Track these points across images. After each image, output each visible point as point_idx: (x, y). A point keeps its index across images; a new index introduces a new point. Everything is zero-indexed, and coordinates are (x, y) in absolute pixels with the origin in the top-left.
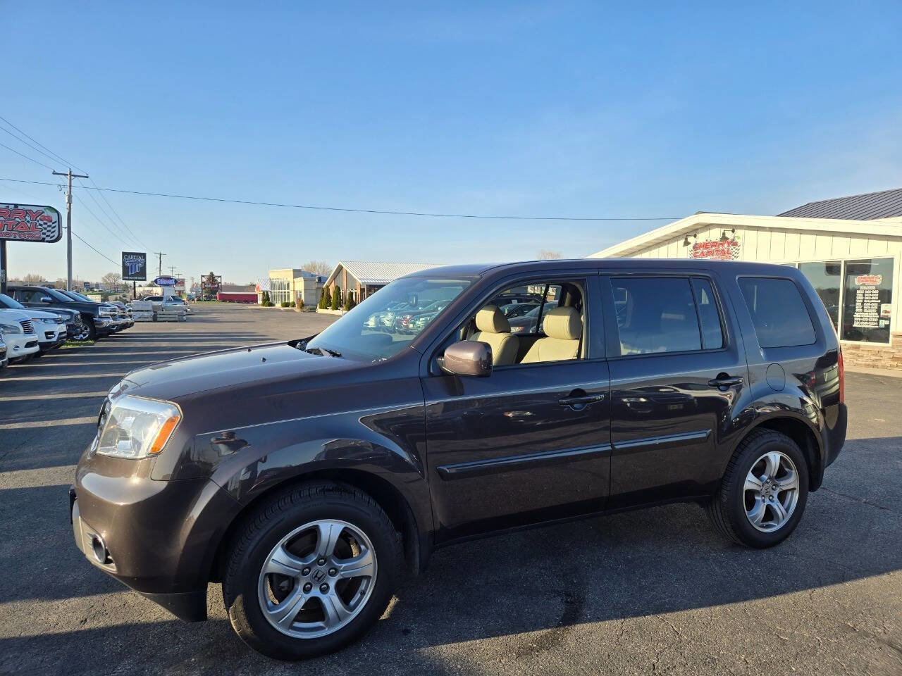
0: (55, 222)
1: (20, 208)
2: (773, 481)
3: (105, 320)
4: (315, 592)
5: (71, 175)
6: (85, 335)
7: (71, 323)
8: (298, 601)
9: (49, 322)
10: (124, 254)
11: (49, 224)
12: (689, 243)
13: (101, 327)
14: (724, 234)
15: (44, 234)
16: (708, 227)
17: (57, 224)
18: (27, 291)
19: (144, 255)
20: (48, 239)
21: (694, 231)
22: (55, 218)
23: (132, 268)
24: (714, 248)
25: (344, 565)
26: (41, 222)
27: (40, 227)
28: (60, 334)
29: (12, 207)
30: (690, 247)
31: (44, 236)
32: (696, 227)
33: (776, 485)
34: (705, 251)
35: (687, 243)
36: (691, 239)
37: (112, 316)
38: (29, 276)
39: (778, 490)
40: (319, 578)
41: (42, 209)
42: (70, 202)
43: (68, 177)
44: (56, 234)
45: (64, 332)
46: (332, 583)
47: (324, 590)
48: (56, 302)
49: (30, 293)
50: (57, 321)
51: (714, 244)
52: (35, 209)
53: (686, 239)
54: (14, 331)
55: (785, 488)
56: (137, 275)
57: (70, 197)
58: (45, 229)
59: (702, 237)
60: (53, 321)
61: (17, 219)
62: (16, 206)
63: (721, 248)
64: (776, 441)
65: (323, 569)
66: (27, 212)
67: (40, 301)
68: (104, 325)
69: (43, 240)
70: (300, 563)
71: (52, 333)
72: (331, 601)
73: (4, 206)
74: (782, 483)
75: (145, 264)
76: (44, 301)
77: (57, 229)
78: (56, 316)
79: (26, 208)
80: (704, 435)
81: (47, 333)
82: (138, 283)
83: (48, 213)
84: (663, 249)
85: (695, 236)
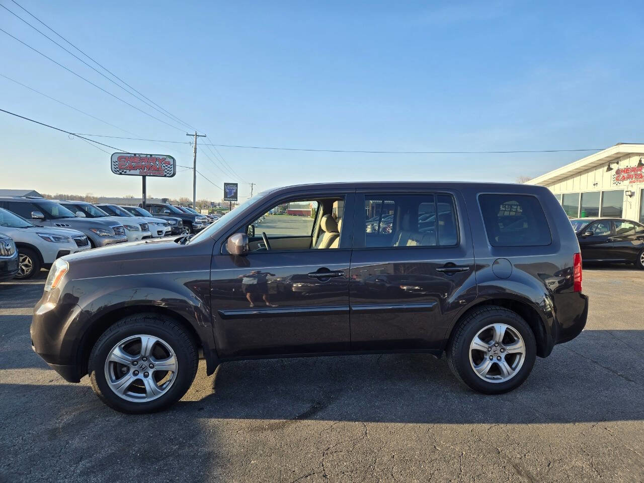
0: (172, 165)
1: (153, 156)
2: (501, 346)
3: (199, 225)
4: (141, 376)
5: (196, 136)
7: (176, 226)
8: (129, 379)
9: (160, 224)
10: (225, 184)
11: (169, 166)
12: (612, 169)
13: (197, 229)
14: (640, 161)
15: (166, 172)
16: (628, 155)
18: (158, 206)
19: (236, 185)
20: (168, 175)
21: (617, 159)
22: (171, 161)
23: (230, 192)
24: (633, 173)
25: (157, 363)
26: (164, 165)
27: (163, 168)
28: (166, 232)
29: (149, 156)
30: (613, 172)
31: (166, 173)
32: (619, 156)
33: (504, 350)
34: (626, 175)
35: (609, 169)
36: (615, 167)
37: (203, 222)
38: (182, 198)
39: (506, 353)
40: (143, 369)
41: (165, 157)
42: (195, 152)
43: (195, 136)
44: (172, 172)
45: (170, 231)
46: (151, 372)
47: (146, 376)
48: (172, 213)
49: (160, 208)
50: (165, 225)
51: (634, 169)
52: (161, 157)
53: (609, 166)
54: (136, 229)
55: (511, 352)
56: (232, 197)
57: (196, 149)
58: (166, 169)
59: (624, 164)
60: (162, 225)
61: (152, 163)
62: (151, 155)
63: (639, 172)
64: (501, 316)
65: (146, 364)
66: (157, 159)
67: (163, 212)
69: (165, 176)
70: (130, 358)
71: (161, 231)
72: (149, 383)
73: (144, 156)
74: (508, 348)
75: (237, 190)
76: (166, 213)
77: (172, 169)
78: (165, 221)
79: (156, 156)
80: (431, 306)
81: (158, 232)
82: (233, 202)
83: (168, 159)
84: (591, 174)
85: (618, 163)
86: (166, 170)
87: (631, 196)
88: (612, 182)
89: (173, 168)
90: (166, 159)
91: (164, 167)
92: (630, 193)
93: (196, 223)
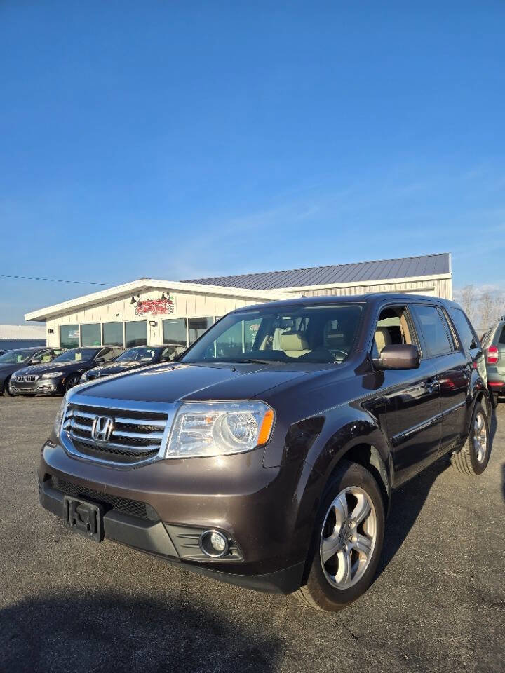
14: (163, 295)
16: (149, 289)
21: (138, 292)
24: (154, 306)
30: (136, 304)
32: (140, 289)
34: (147, 307)
35: (133, 301)
36: (137, 299)
53: (133, 297)
59: (144, 297)
84: (112, 305)
85: (138, 296)
87: (154, 326)
88: (135, 313)
92: (153, 323)
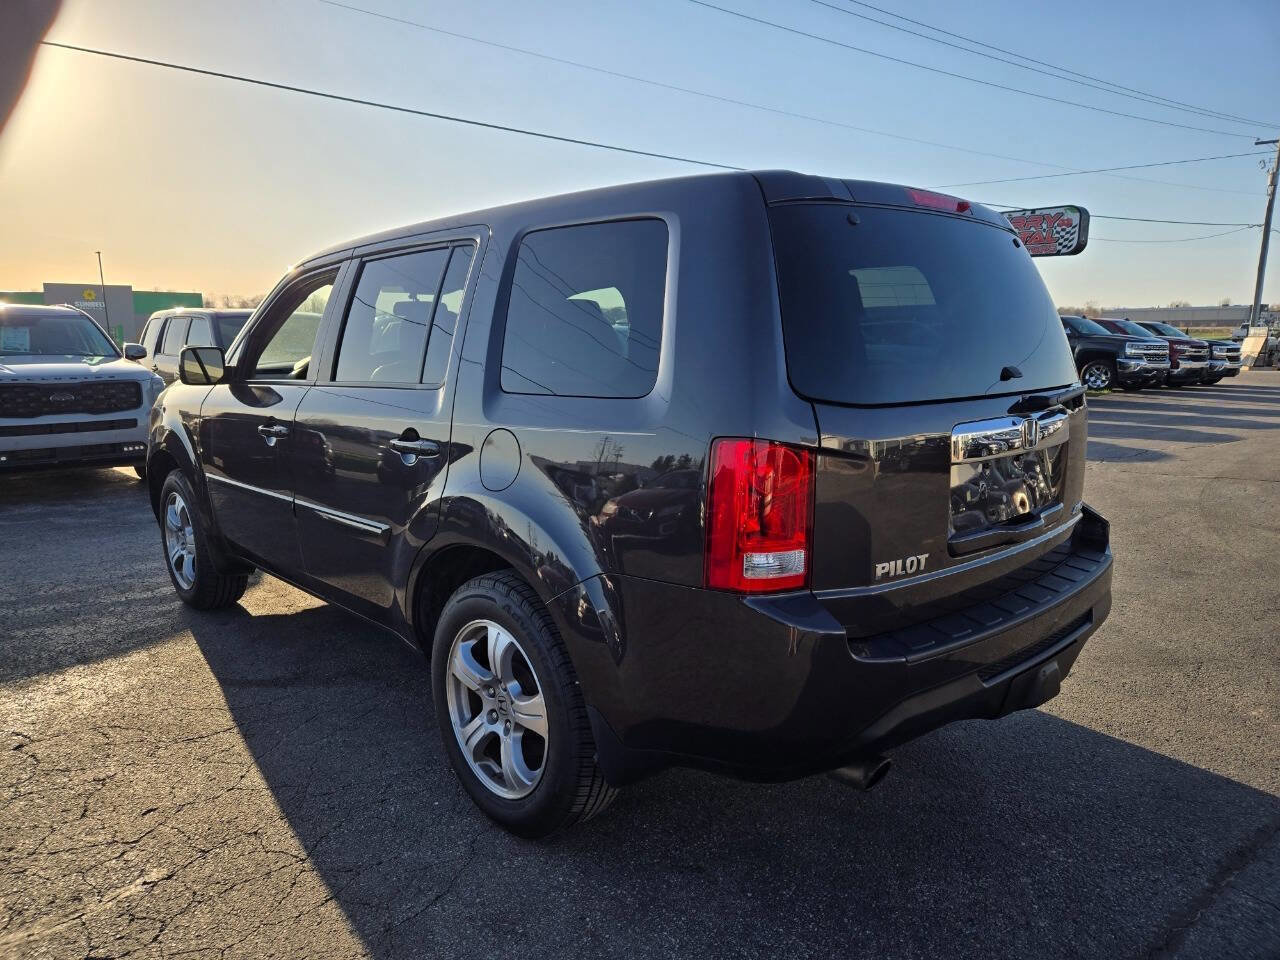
0: (1076, 226)
1: (1037, 213)
3: (1133, 363)
6: (1103, 382)
11: (1068, 230)
13: (1127, 371)
15: (1060, 244)
17: (1077, 229)
20: (1064, 250)
22: (1076, 221)
26: (1059, 229)
27: (1055, 236)
29: (1028, 213)
31: (1060, 248)
41: (1061, 210)
44: (1076, 243)
52: (1053, 213)
58: (1062, 237)
61: (1033, 229)
62: (1033, 211)
66: (1044, 218)
68: (1132, 369)
69: (1058, 253)
73: (1019, 214)
77: (1076, 235)
79: (1044, 212)
83: (1068, 215)
86: (1061, 241)
89: (1077, 233)
90: (1063, 214)
91: (1058, 233)
93: (1127, 357)
